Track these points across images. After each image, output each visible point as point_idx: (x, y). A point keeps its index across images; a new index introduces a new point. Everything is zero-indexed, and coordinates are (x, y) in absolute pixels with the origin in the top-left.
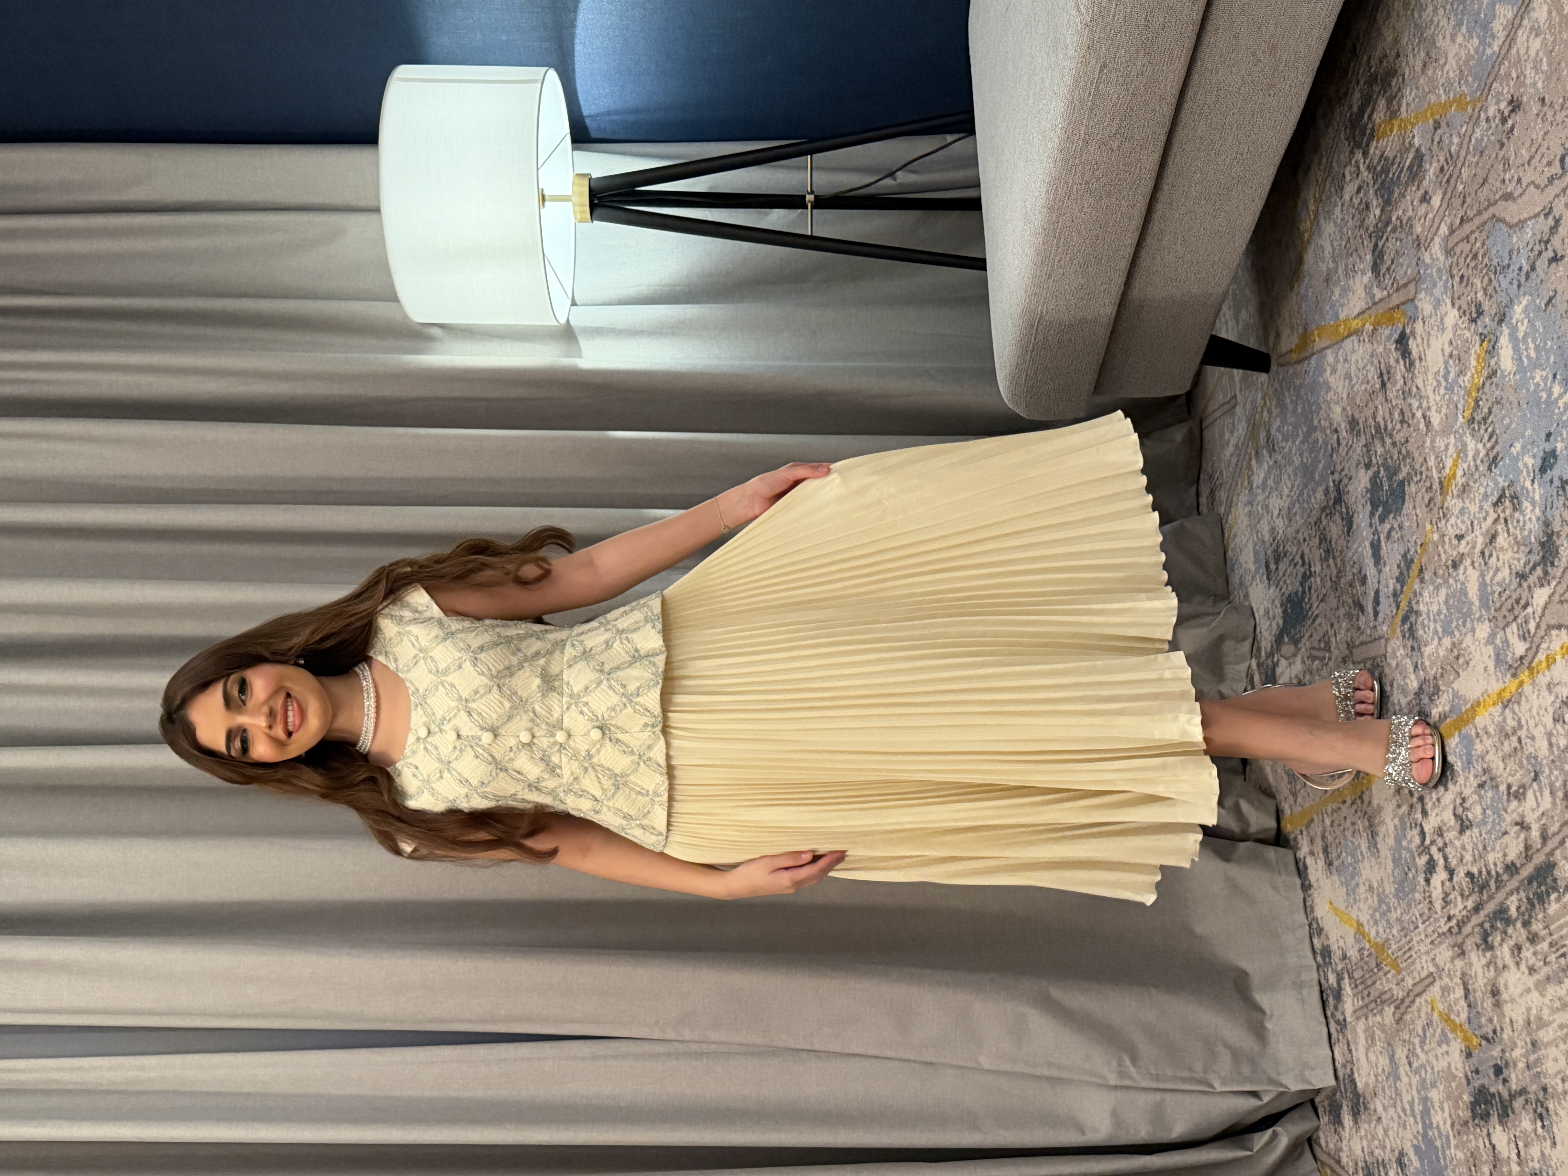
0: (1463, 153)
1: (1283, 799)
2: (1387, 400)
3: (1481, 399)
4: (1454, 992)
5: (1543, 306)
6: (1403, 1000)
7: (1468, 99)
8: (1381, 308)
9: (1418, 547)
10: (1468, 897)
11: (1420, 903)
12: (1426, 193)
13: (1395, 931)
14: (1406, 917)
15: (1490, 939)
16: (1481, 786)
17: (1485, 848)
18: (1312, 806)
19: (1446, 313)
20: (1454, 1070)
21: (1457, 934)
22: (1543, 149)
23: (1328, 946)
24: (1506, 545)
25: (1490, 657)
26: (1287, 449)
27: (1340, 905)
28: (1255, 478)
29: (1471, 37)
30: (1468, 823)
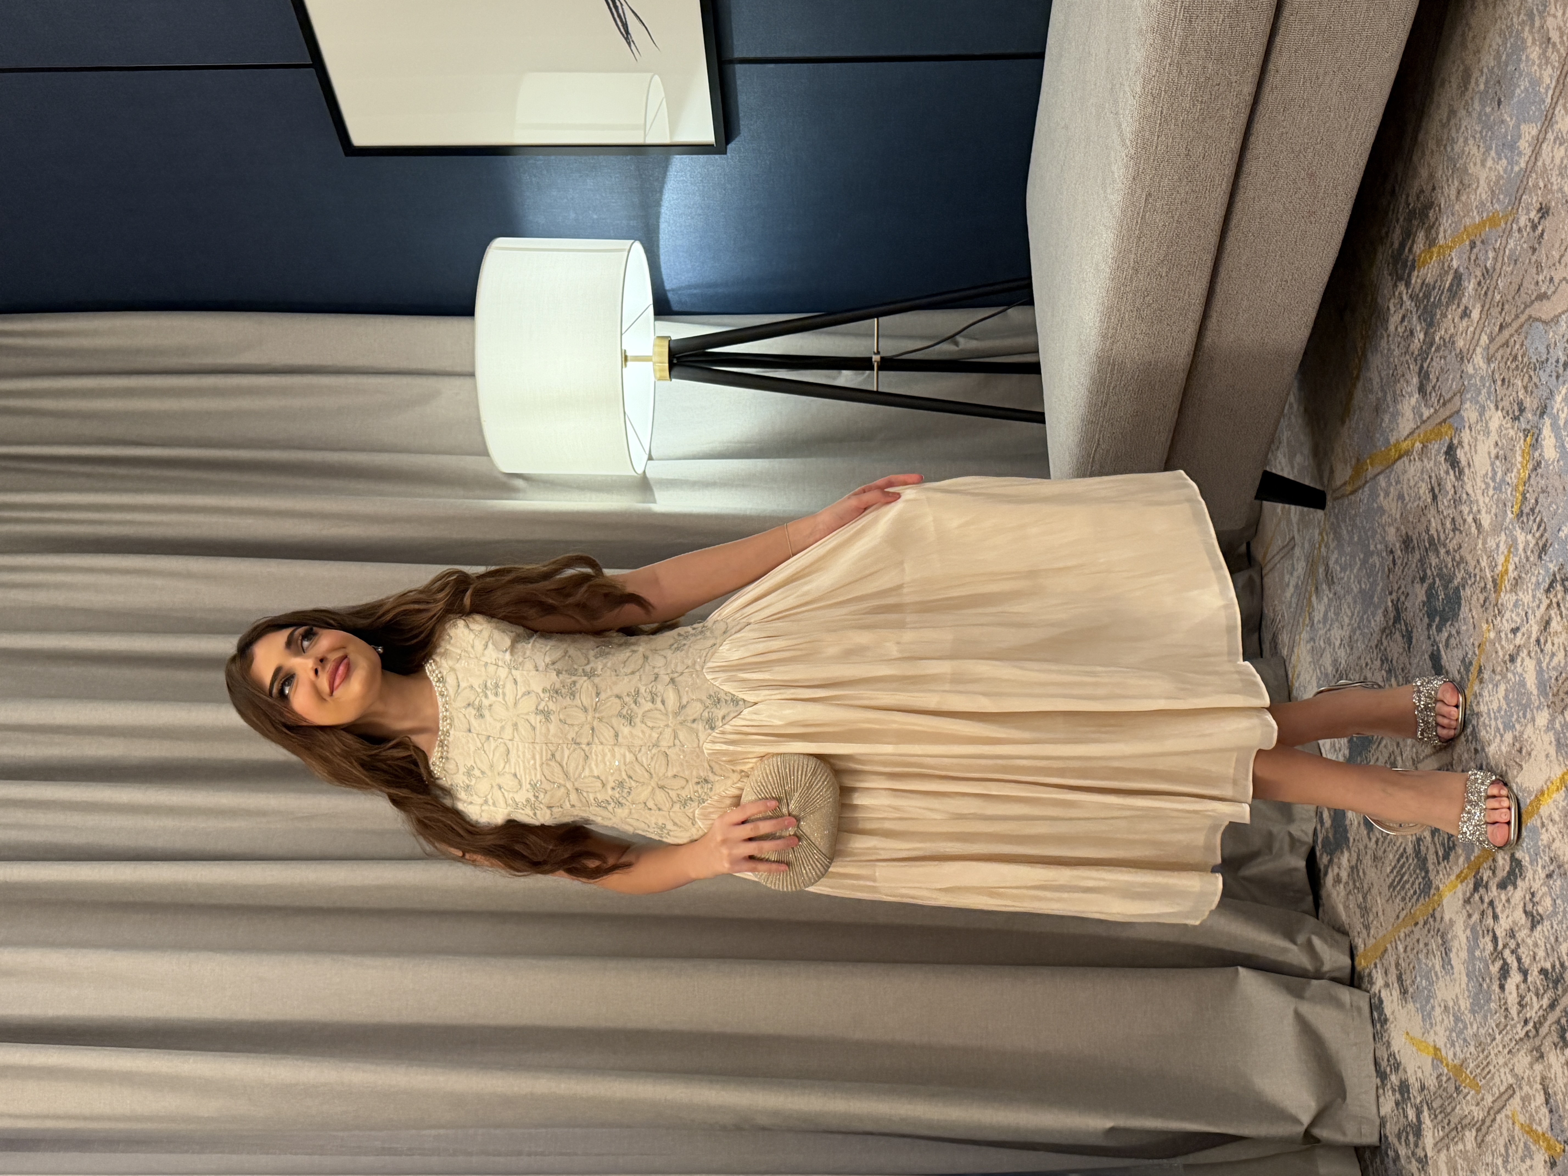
1: (1356, 934)
2: (1438, 512)
3: (1528, 492)
4: (1535, 1100)
6: (1483, 1121)
7: (1501, 214)
8: (1429, 426)
9: (1476, 649)
10: (1543, 994)
11: (1496, 1013)
12: (1466, 308)
13: (1472, 1049)
14: (1482, 1031)
16: (1549, 876)
17: (1557, 939)
18: (1385, 936)
19: (1490, 418)
21: (1534, 1037)
23: (1407, 1080)
24: (1560, 629)
25: (1551, 743)
26: (1346, 579)
27: (1417, 1032)
28: (1316, 613)
29: (1500, 159)
30: (1539, 918)
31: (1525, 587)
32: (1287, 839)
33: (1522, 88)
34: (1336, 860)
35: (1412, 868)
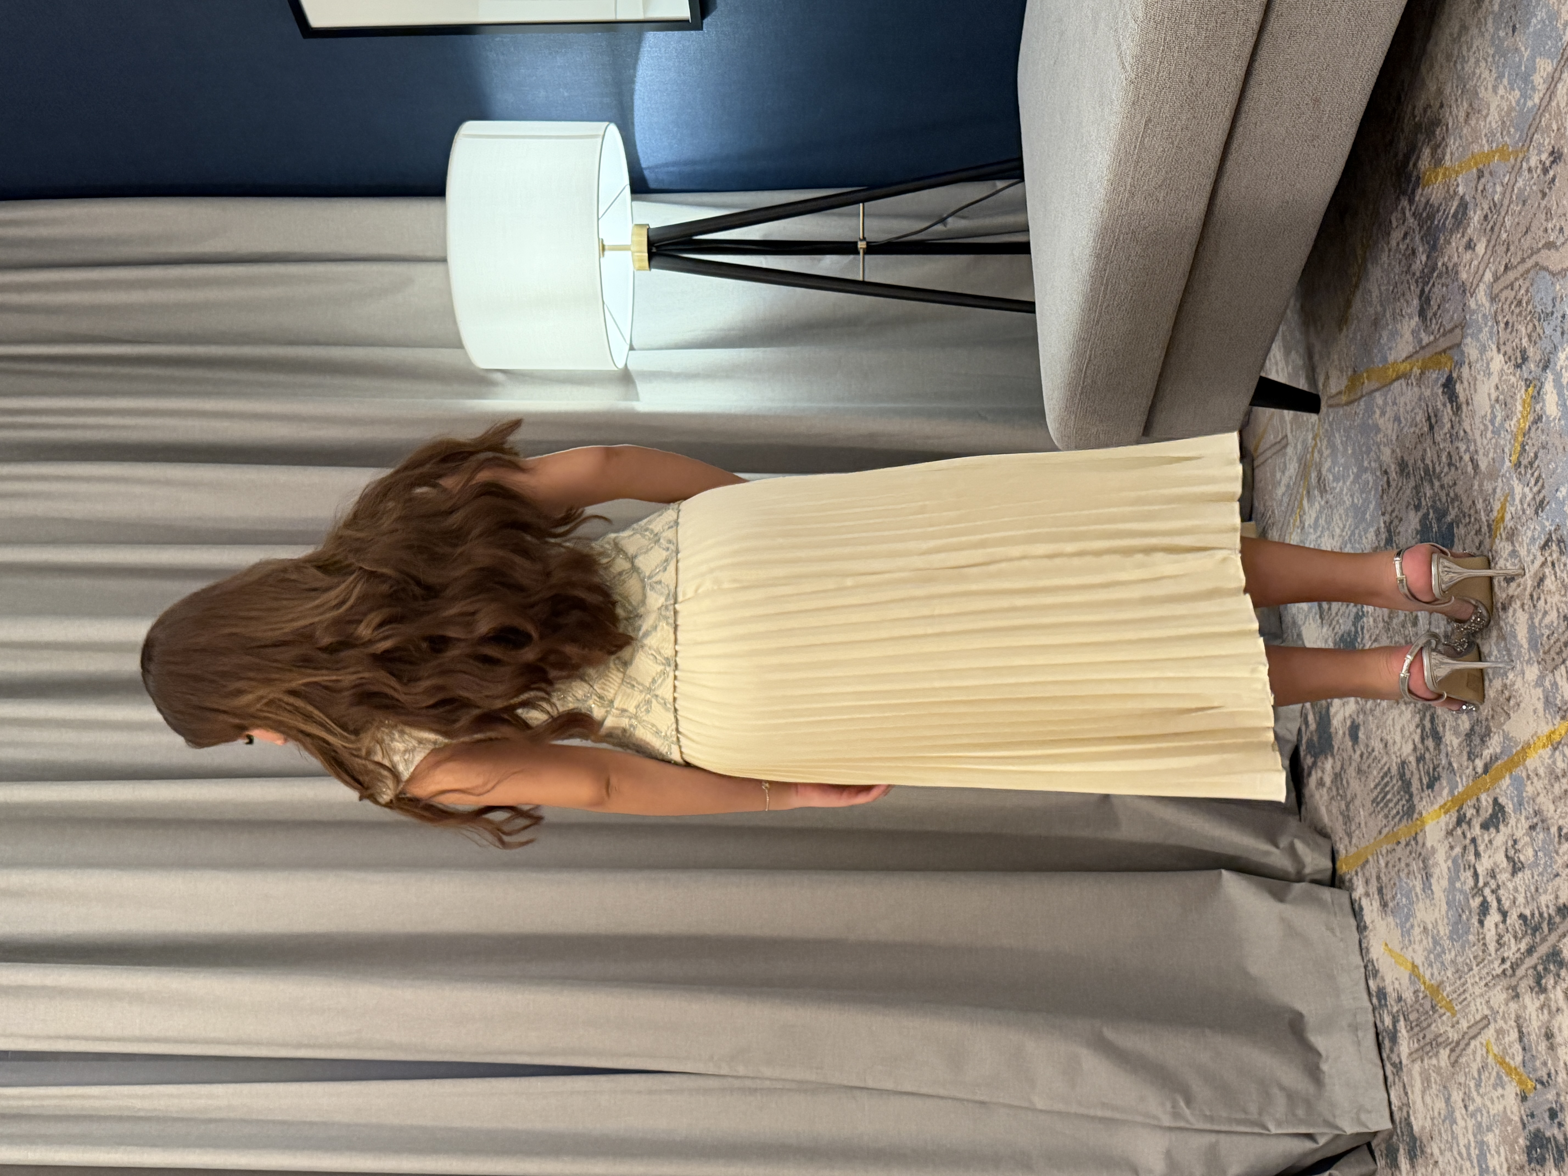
0: (1506, 202)
1: (1338, 839)
2: (1434, 443)
3: (1527, 444)
4: (1508, 1035)
6: (1458, 1043)
7: (1511, 149)
8: (1428, 353)
10: (1521, 939)
11: (1474, 945)
12: (1471, 240)
13: (1449, 974)
14: (1460, 959)
15: (1543, 981)
16: (1533, 827)
17: (1537, 890)
18: (1367, 847)
19: (1492, 359)
20: (1509, 1114)
21: (1511, 976)
23: (1384, 988)
25: (1539, 699)
26: (1338, 490)
27: (1396, 945)
28: (1306, 517)
29: (1513, 89)
30: (1520, 865)
31: (1521, 539)
33: (1539, 18)
34: (1319, 764)
35: (1396, 788)
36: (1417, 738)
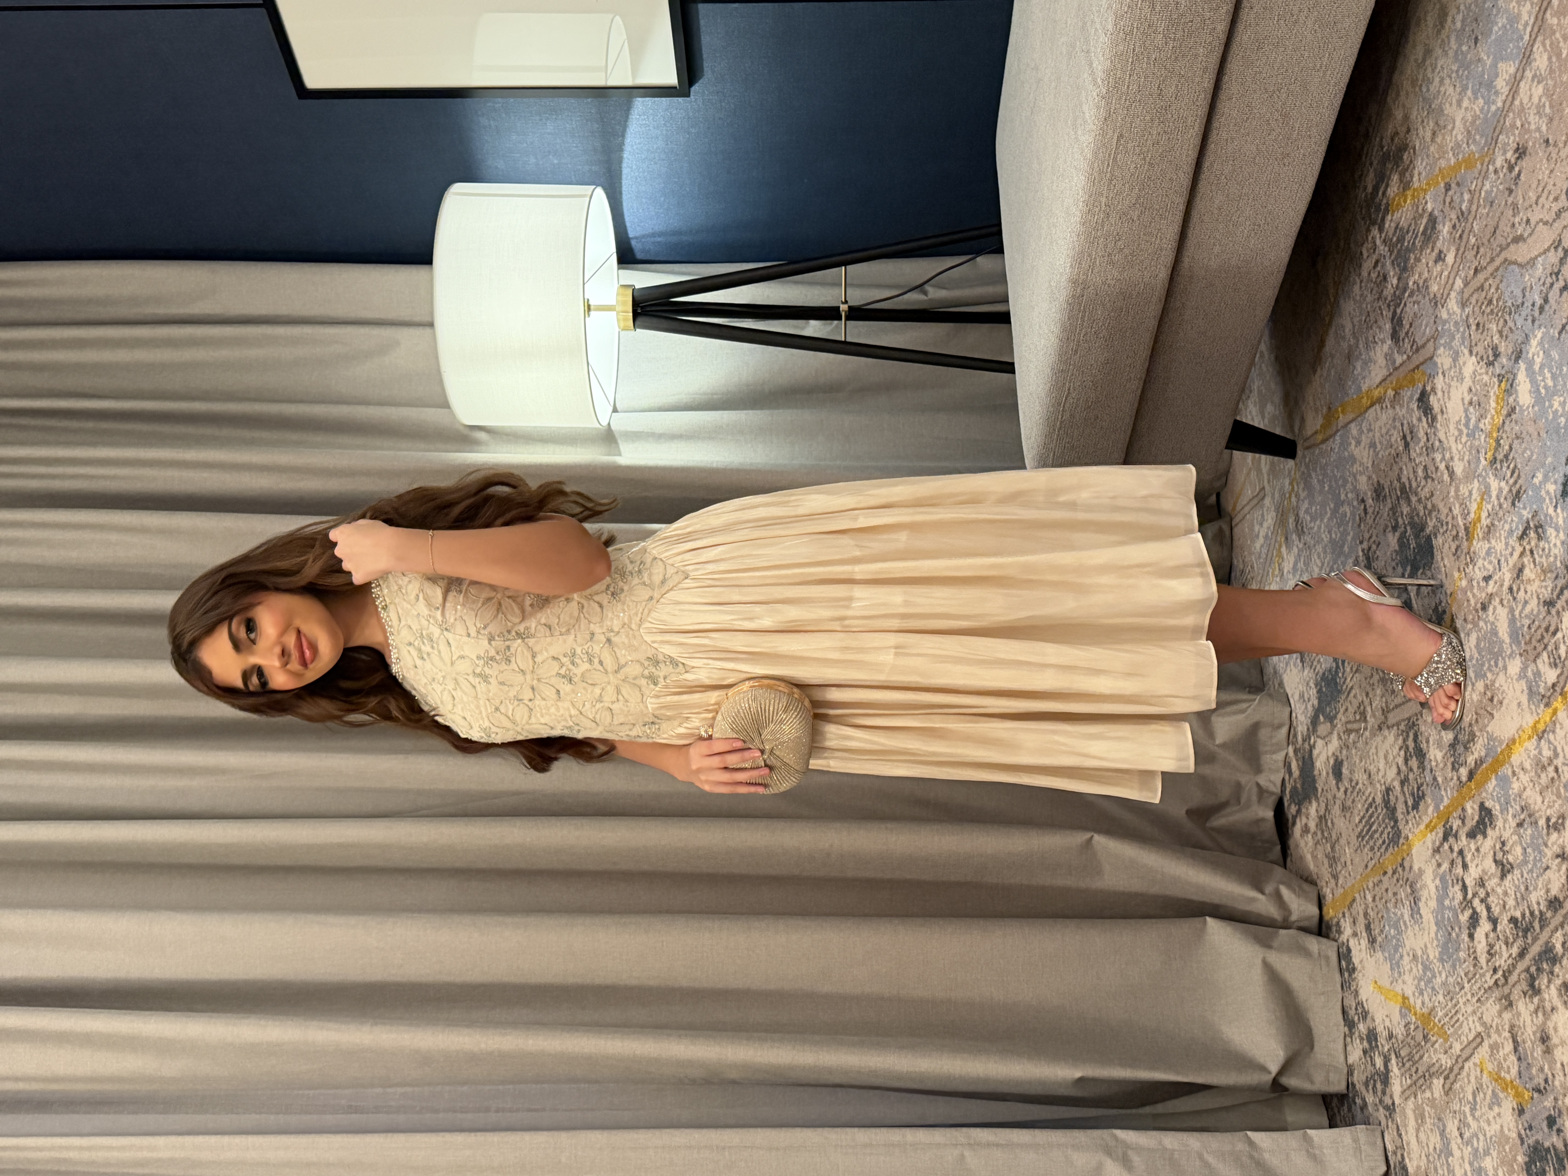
0: (1474, 207)
1: (1324, 884)
2: (1410, 459)
3: (1502, 438)
4: (1503, 1048)
5: (1557, 335)
6: (1451, 1069)
7: (1477, 155)
8: (1401, 373)
9: (1448, 598)
10: (1512, 943)
11: (1465, 962)
12: (1440, 252)
13: (1440, 997)
14: (1451, 980)
15: (1537, 983)
16: (1520, 825)
17: (1527, 888)
18: (1353, 885)
19: (1464, 363)
20: (1506, 1132)
21: (1503, 986)
22: (1550, 187)
23: (1374, 1029)
25: (1522, 691)
26: (1316, 528)
27: (1385, 982)
28: (1285, 564)
29: (1476, 98)
30: (1509, 866)
31: (1498, 535)
32: (1255, 790)
33: (1500, 25)
34: (1304, 810)
35: (1381, 817)
36: (1400, 761)
